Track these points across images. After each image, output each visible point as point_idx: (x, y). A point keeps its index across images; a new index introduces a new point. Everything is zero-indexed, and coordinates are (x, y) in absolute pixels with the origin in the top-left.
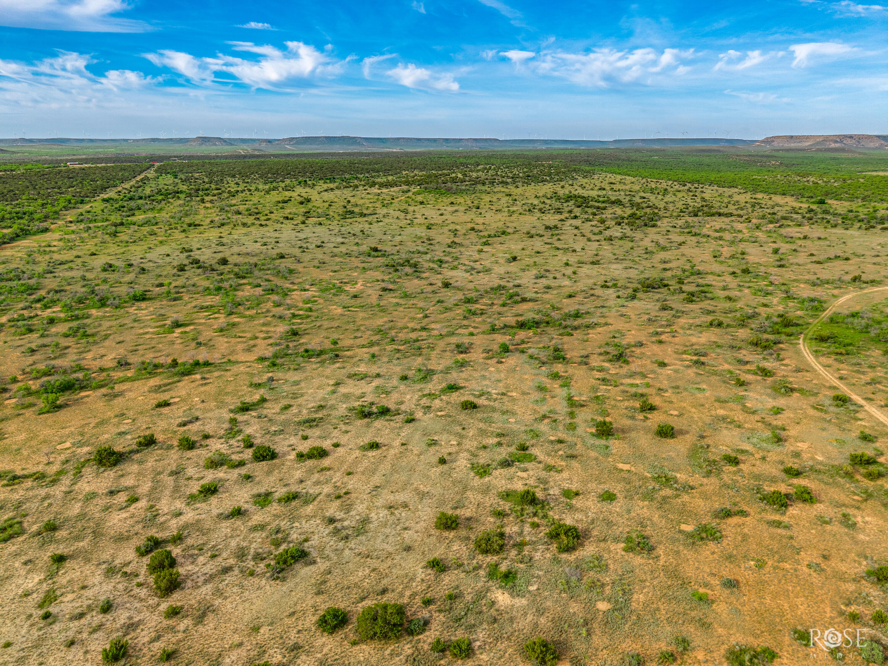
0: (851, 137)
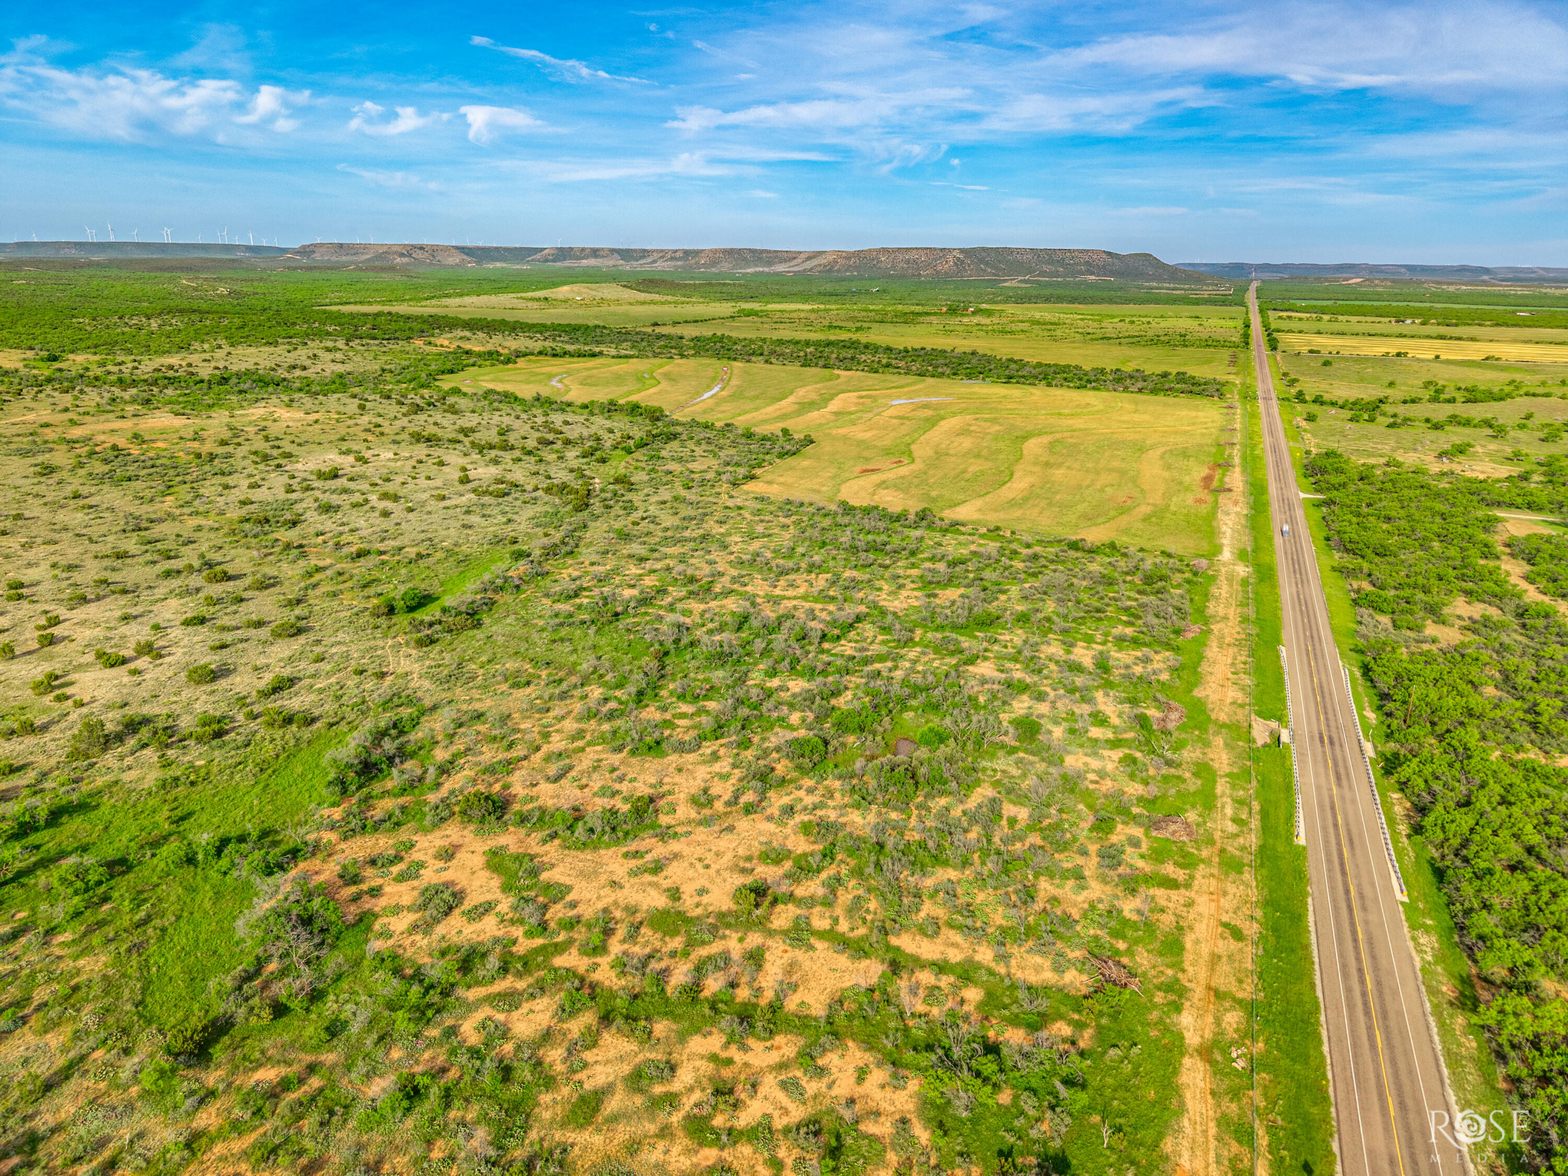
0: (422, 248)
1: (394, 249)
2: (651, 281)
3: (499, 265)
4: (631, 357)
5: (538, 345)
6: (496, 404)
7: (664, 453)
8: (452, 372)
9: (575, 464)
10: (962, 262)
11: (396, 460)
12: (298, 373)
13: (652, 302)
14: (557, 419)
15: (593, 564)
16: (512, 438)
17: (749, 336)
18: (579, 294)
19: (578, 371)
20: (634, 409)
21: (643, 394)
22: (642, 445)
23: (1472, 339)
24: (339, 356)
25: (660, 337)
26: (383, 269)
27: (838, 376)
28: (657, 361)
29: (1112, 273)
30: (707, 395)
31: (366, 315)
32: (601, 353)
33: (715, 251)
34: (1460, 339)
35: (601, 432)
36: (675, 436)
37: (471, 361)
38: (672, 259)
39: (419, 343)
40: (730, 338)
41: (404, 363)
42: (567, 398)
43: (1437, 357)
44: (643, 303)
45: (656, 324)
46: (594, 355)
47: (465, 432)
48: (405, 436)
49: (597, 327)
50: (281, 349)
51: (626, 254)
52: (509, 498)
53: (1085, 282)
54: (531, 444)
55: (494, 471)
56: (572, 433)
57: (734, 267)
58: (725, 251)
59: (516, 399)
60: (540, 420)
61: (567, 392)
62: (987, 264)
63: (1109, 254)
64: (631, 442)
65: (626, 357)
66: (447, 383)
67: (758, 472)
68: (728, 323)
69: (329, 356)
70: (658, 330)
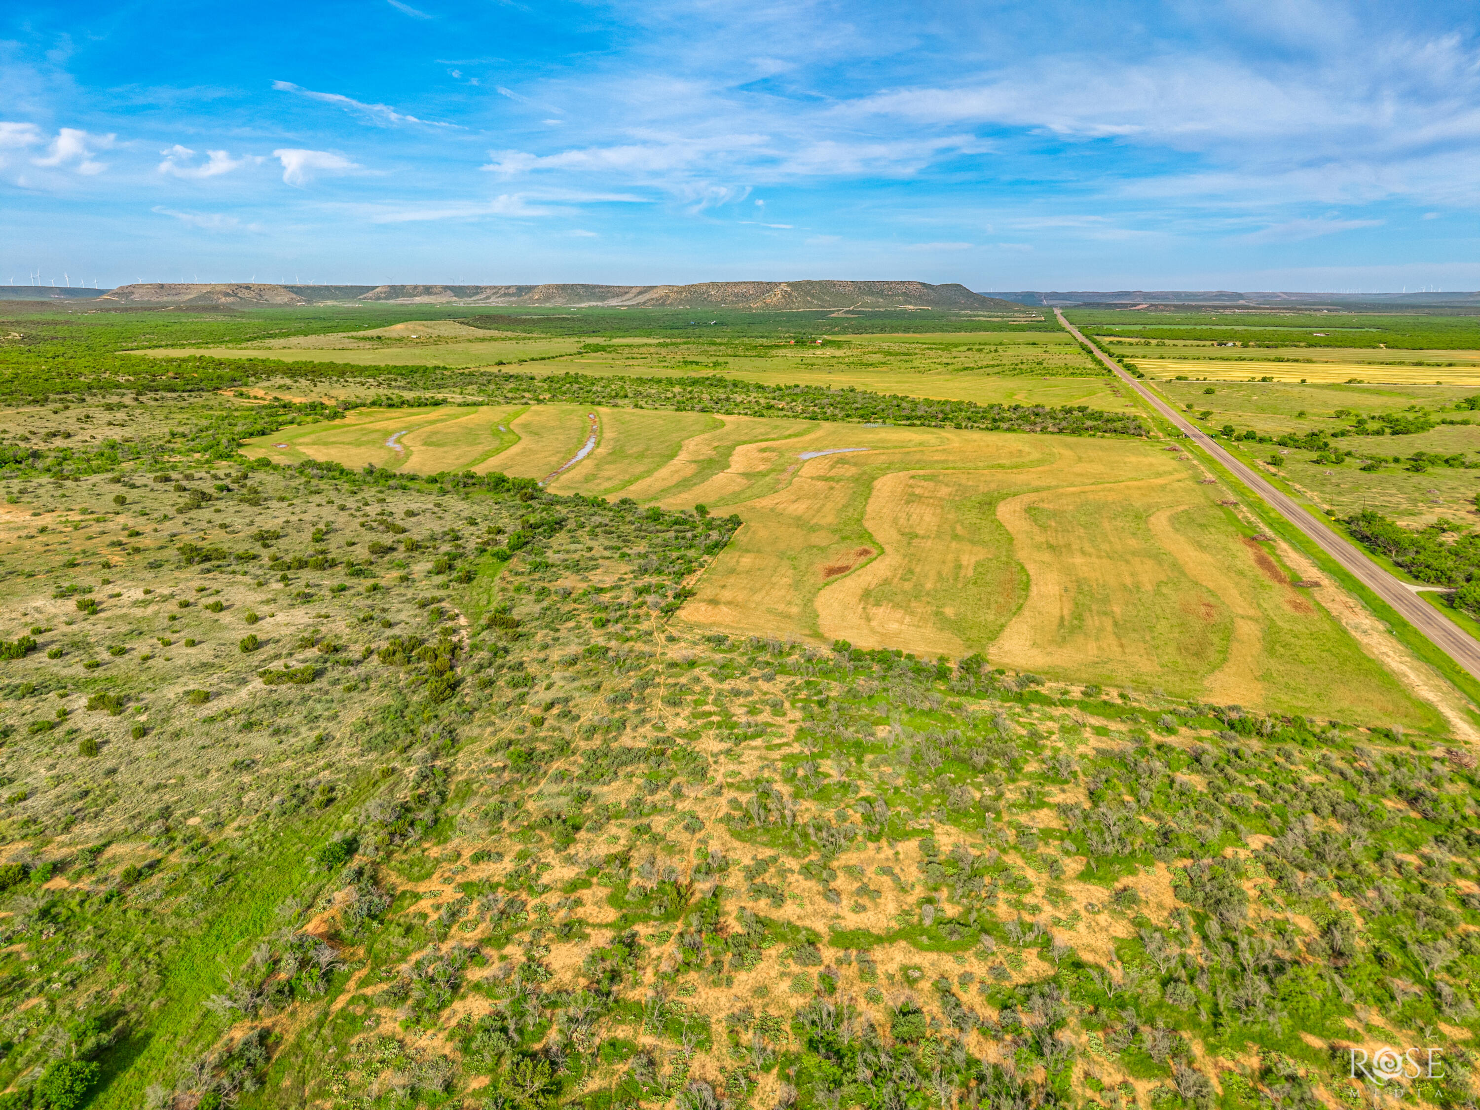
0: (248, 287)
1: (218, 289)
2: (489, 317)
3: (330, 303)
4: (480, 404)
5: (370, 394)
6: (314, 482)
7: (551, 556)
8: (263, 433)
9: (426, 589)
10: (790, 295)
11: (145, 603)
12: (59, 442)
13: (492, 339)
14: (398, 504)
15: (478, 858)
16: (334, 547)
17: (605, 374)
18: (414, 332)
19: (420, 425)
20: (498, 483)
21: (503, 455)
22: (520, 544)
23: (1309, 361)
24: (121, 415)
25: (508, 378)
26: (205, 309)
27: (723, 424)
28: (510, 408)
29: (929, 302)
30: (582, 454)
31: (172, 360)
32: (444, 402)
33: (548, 287)
34: (1297, 361)
35: (459, 525)
36: (560, 524)
37: (289, 417)
38: (505, 295)
39: (228, 394)
40: (585, 377)
41: (204, 423)
42: (407, 468)
43: (1303, 381)
44: (483, 340)
45: (501, 363)
46: (436, 404)
47: (265, 538)
48: (171, 553)
49: (436, 368)
50: (45, 411)
51: (459, 291)
52: (322, 683)
53: (905, 312)
54: (361, 553)
55: (302, 616)
56: (419, 531)
57: (568, 302)
58: (558, 287)
59: (342, 472)
60: (373, 510)
61: (408, 456)
62: (813, 296)
63: (923, 284)
64: (504, 539)
65: (474, 404)
66: (253, 451)
67: (689, 582)
68: (577, 360)
69: (108, 416)
70: (505, 369)
